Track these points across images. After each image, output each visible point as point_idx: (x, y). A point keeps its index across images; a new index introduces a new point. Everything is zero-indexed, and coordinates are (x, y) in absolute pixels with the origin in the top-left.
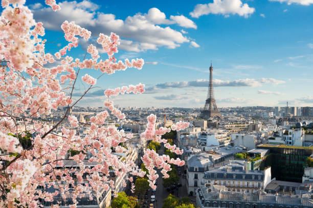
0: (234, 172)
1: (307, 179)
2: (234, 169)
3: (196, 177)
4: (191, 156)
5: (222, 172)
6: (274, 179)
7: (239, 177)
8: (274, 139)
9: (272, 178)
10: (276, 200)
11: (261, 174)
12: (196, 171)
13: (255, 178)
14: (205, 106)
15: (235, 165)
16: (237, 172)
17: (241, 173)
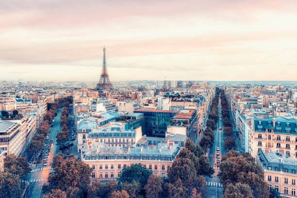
0: (112, 132)
1: (168, 134)
2: (113, 129)
3: (84, 137)
4: (81, 120)
5: (104, 132)
6: (145, 136)
7: (116, 135)
8: (147, 105)
9: (143, 135)
10: (142, 151)
11: (134, 132)
12: (84, 132)
13: (129, 135)
14: (100, 80)
15: (113, 126)
16: (115, 131)
17: (118, 132)
